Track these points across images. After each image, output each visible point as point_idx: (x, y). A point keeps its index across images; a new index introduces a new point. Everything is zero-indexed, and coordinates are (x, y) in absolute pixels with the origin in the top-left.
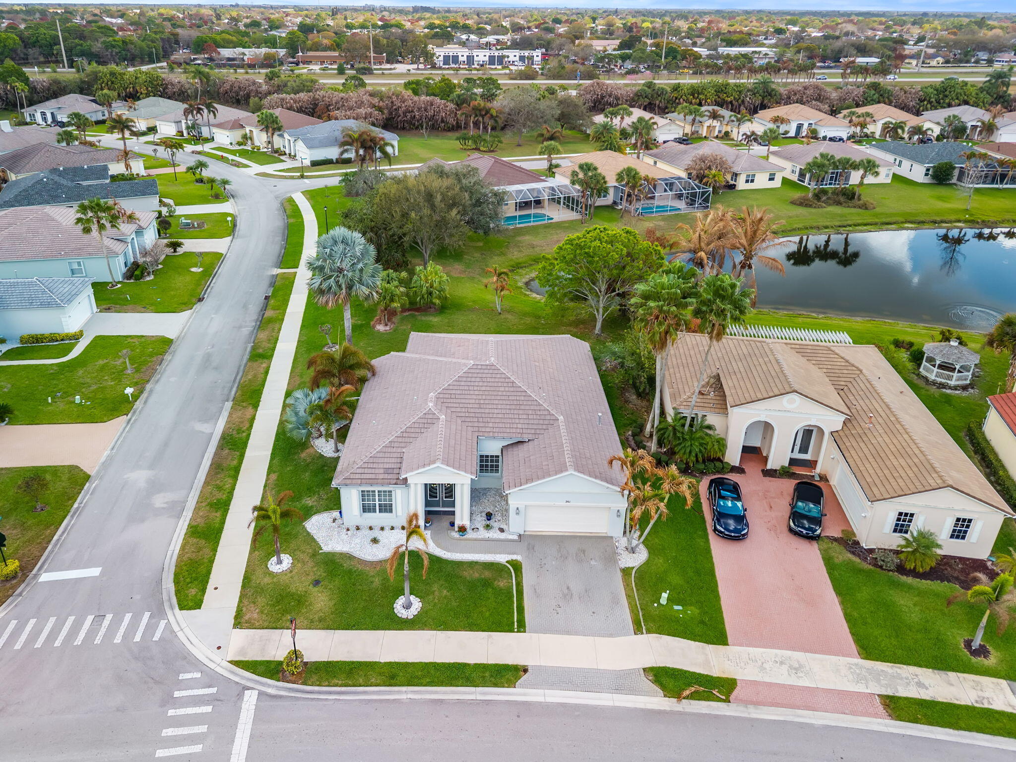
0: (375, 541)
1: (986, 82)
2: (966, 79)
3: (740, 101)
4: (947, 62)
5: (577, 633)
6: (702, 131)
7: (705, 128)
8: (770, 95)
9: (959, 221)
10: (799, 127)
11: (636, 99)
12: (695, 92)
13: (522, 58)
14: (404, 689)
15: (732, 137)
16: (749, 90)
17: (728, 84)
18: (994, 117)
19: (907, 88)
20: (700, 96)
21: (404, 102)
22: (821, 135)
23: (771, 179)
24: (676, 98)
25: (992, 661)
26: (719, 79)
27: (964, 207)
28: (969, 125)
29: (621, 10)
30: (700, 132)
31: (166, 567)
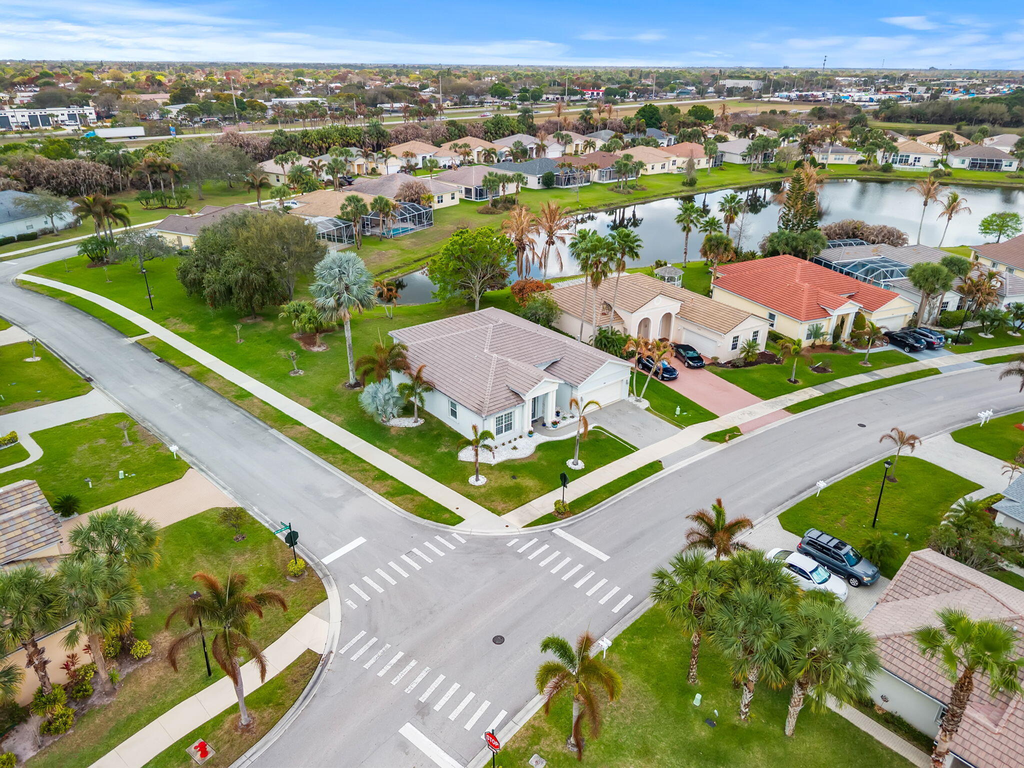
0: (515, 448)
1: (519, 116)
2: (508, 115)
3: (361, 142)
4: (456, 104)
5: (660, 440)
6: (354, 169)
7: (356, 167)
8: (383, 135)
9: (578, 210)
10: (424, 158)
11: (273, 146)
12: (323, 137)
13: (72, 117)
14: (622, 492)
15: (379, 172)
16: (365, 133)
17: (347, 129)
18: (542, 140)
19: (474, 124)
20: (329, 140)
21: (43, 168)
22: (442, 164)
23: (453, 198)
24: (308, 144)
25: (801, 383)
26: (340, 124)
27: (574, 201)
28: (528, 147)
29: (106, 62)
30: (352, 171)
31: (404, 516)
